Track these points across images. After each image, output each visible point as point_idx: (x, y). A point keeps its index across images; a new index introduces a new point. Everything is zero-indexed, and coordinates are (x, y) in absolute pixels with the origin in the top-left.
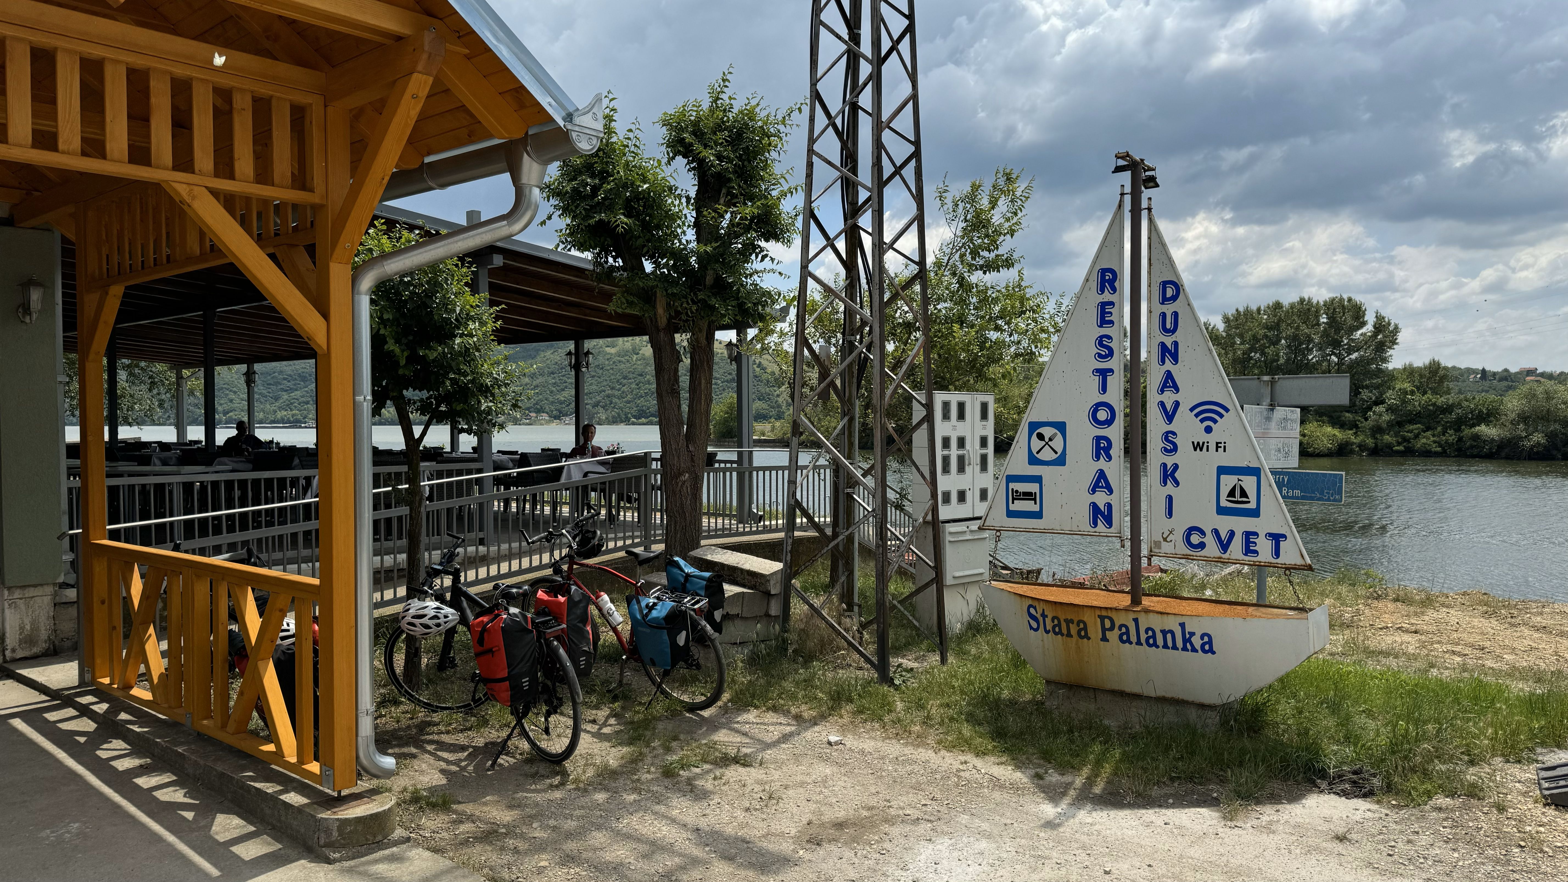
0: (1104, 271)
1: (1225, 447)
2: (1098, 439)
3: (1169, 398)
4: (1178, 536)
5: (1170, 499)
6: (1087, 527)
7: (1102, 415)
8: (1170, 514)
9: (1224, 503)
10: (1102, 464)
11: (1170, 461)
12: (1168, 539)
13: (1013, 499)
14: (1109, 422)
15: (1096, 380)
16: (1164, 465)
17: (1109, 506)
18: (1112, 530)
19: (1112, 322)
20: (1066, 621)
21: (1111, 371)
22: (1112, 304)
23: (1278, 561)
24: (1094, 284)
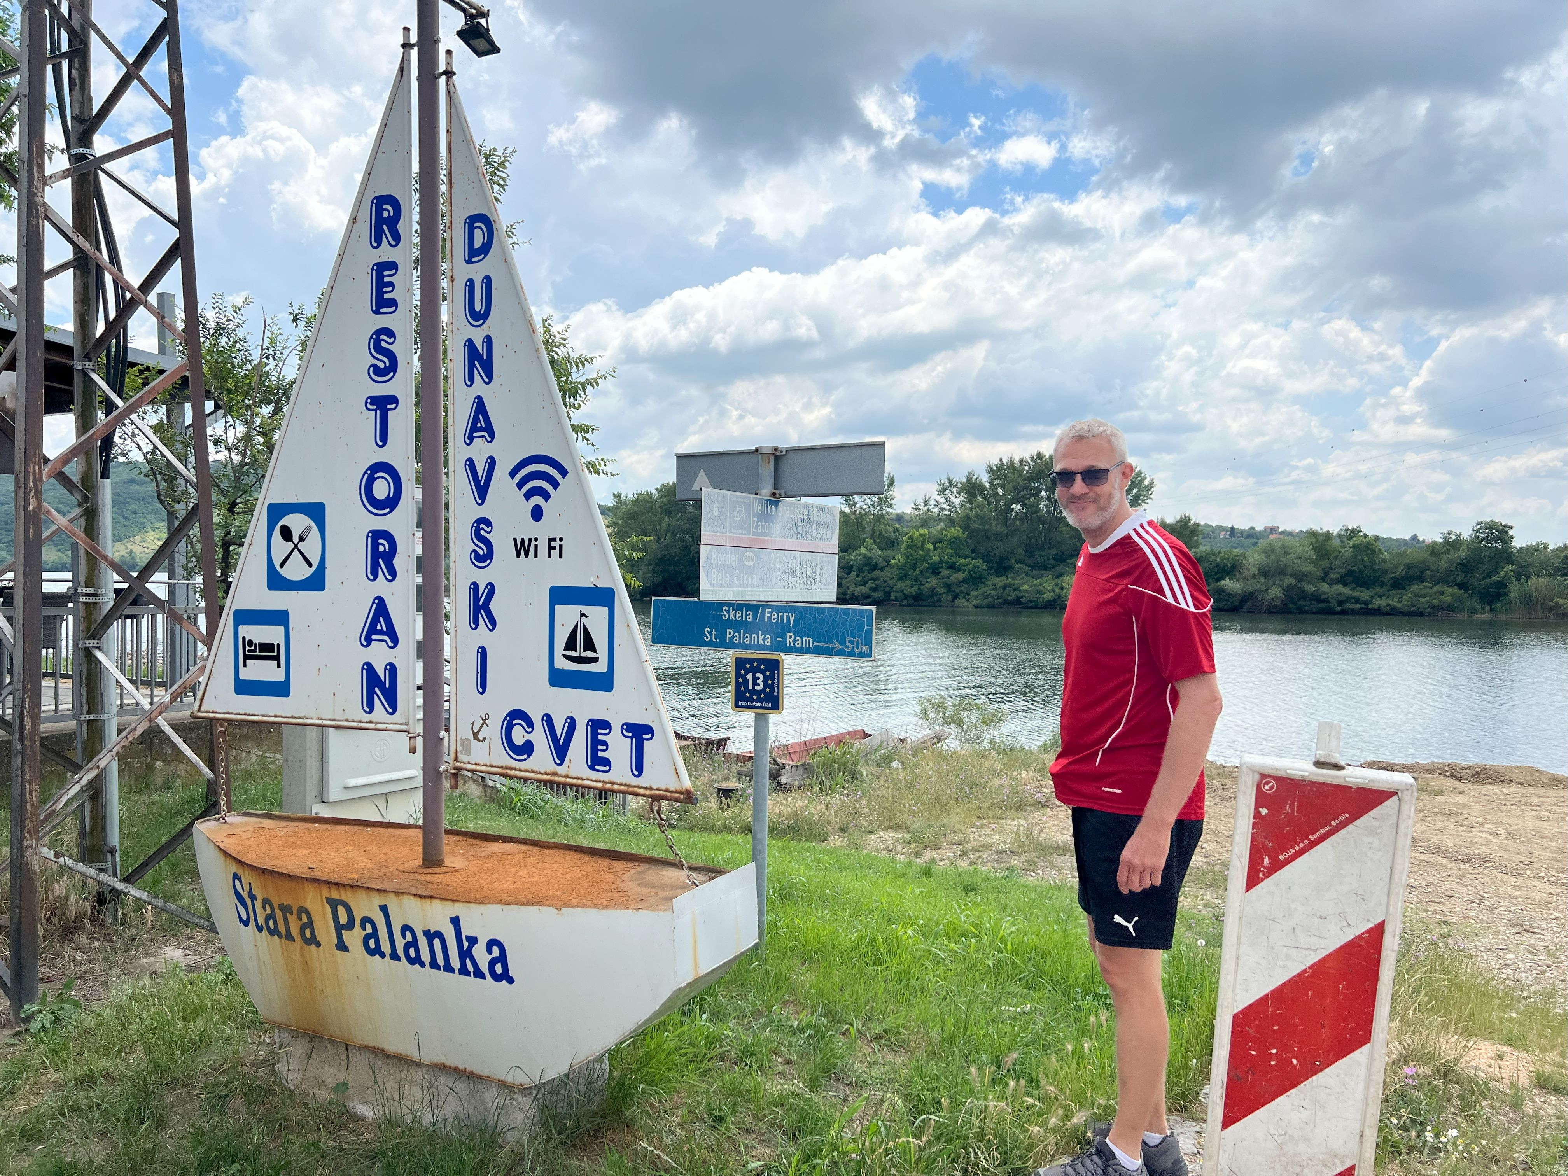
0: (381, 201)
1: (561, 546)
2: (377, 535)
3: (480, 450)
4: (494, 731)
5: (483, 652)
6: (356, 712)
7: (381, 489)
8: (483, 685)
9: (562, 664)
10: (381, 587)
11: (483, 577)
12: (481, 737)
13: (246, 658)
14: (391, 503)
15: (370, 418)
16: (475, 586)
17: (392, 669)
18: (396, 718)
19: (393, 303)
20: (282, 907)
21: (394, 400)
22: (393, 266)
23: (642, 781)
24: (365, 228)
